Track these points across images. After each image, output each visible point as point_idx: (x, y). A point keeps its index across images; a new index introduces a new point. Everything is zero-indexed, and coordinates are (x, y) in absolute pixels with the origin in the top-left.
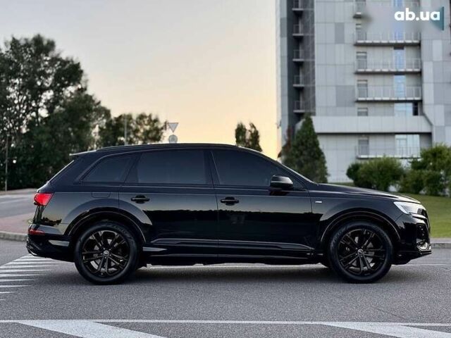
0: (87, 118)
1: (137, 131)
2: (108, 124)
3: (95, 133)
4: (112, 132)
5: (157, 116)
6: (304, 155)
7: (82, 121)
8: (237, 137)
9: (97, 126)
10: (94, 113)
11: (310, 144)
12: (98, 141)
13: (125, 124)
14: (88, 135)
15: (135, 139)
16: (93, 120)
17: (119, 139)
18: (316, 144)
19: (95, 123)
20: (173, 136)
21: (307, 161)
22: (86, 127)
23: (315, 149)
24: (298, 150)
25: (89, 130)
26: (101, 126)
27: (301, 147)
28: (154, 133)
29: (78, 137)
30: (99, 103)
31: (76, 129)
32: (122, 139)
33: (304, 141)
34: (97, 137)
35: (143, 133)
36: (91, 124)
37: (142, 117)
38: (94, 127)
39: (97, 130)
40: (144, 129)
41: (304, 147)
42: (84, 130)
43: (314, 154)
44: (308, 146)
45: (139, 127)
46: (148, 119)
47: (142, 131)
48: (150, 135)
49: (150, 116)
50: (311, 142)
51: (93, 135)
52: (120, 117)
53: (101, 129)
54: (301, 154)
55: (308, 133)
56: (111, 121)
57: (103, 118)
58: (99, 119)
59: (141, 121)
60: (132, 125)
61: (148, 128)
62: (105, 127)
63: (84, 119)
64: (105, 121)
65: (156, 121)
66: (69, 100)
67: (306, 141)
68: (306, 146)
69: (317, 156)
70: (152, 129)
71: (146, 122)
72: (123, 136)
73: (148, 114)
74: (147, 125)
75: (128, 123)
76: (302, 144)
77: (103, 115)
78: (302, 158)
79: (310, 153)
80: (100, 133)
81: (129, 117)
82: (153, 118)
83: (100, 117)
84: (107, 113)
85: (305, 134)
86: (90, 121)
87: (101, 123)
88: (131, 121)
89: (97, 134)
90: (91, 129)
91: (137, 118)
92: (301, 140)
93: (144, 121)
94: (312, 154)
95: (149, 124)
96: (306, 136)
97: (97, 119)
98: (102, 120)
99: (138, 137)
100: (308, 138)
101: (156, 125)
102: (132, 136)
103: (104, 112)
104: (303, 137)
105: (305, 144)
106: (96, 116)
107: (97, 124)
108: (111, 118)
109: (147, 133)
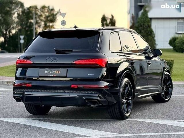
0: (10, 8)
1: (41, 16)
2: (23, 12)
3: (14, 17)
4: (26, 16)
5: (53, 7)
6: (142, 32)
7: (7, 10)
8: (102, 22)
10: (14, 5)
11: (145, 26)
12: (17, 22)
13: (34, 12)
14: (10, 18)
15: (39, 21)
16: (14, 10)
17: (30, 21)
18: (150, 26)
19: (15, 11)
20: (64, 21)
22: (9, 14)
23: (149, 29)
25: (11, 16)
26: (18, 12)
27: (140, 28)
28: (51, 17)
29: (5, 20)
31: (4, 15)
32: (32, 21)
33: (142, 24)
34: (16, 20)
35: (45, 18)
36: (13, 12)
37: (44, 7)
38: (14, 13)
39: (16, 15)
40: (45, 15)
41: (142, 28)
42: (8, 16)
43: (148, 32)
45: (42, 13)
46: (47, 8)
47: (44, 16)
48: (49, 19)
49: (49, 7)
50: (146, 25)
51: (14, 18)
52: (30, 7)
53: (18, 14)
55: (145, 19)
56: (25, 10)
57: (20, 8)
58: (17, 8)
59: (43, 10)
60: (37, 12)
61: (47, 14)
62: (21, 14)
63: (8, 9)
64: (21, 9)
65: (52, 10)
67: (144, 25)
69: (150, 33)
70: (50, 15)
71: (46, 11)
72: (32, 19)
73: (47, 6)
74: (47, 12)
75: (36, 11)
76: (141, 26)
77: (19, 6)
80: (18, 17)
81: (36, 8)
82: (51, 8)
83: (18, 7)
84: (22, 5)
85: (143, 20)
86: (12, 10)
87: (18, 11)
88: (37, 10)
89: (16, 18)
90: (12, 15)
91: (41, 8)
92: (140, 24)
93: (45, 10)
94: (147, 32)
95: (48, 11)
96: (144, 21)
97: (16, 8)
98: (19, 9)
99: (41, 20)
100: (145, 22)
101: (52, 12)
102: (38, 19)
103: (20, 4)
104: (141, 22)
105: (143, 26)
106: (15, 7)
107: (16, 12)
108: (24, 8)
109: (47, 17)
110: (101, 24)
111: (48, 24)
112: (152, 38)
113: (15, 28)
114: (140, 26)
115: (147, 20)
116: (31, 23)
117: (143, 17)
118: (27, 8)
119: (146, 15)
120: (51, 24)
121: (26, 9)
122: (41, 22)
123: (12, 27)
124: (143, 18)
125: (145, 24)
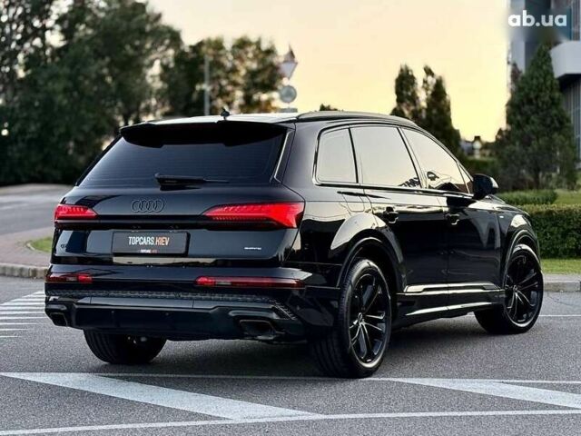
0: (136, 48)
2: (180, 58)
3: (152, 76)
4: (185, 74)
5: (271, 42)
6: (533, 122)
7: (126, 55)
8: (398, 92)
9: (157, 63)
10: (149, 38)
11: (543, 103)
12: (159, 92)
13: (209, 58)
14: (138, 81)
15: (229, 88)
16: (149, 52)
17: (198, 87)
19: (152, 57)
20: (289, 87)
21: (538, 135)
22: (133, 66)
23: (554, 112)
24: (521, 114)
25: (140, 72)
26: (165, 61)
27: (526, 108)
28: (266, 75)
29: (120, 86)
30: (159, 17)
31: (116, 71)
33: (532, 95)
34: (158, 85)
35: (246, 77)
36: (147, 61)
37: (242, 44)
38: (151, 64)
39: (156, 69)
40: (247, 68)
41: (533, 107)
42: (130, 73)
43: (552, 122)
44: (540, 105)
45: (237, 63)
46: (254, 47)
47: (243, 72)
48: (258, 80)
49: (258, 44)
50: (547, 98)
51: (149, 80)
52: (200, 44)
53: (165, 67)
54: (527, 121)
55: (542, 80)
56: (183, 53)
57: (168, 47)
58: (161, 49)
59: (241, 52)
60: (223, 60)
61: (254, 66)
62: (172, 65)
63: (131, 51)
64: (171, 52)
65: (270, 52)
66: (102, 15)
67: (537, 97)
68: (538, 107)
69: (558, 125)
70: (261, 66)
71: (250, 55)
73: (253, 38)
74: (252, 60)
75: (216, 56)
76: (530, 102)
77: (167, 42)
78: (528, 128)
79: (544, 120)
80: (162, 77)
81: (218, 45)
82: (264, 46)
83: (162, 44)
84: (175, 37)
85: (535, 82)
86: (141, 55)
87: (164, 57)
88: (222, 52)
89: (157, 79)
90: (144, 70)
91: (233, 47)
92: (527, 95)
93: (247, 53)
94: (548, 121)
95: (256, 56)
96: (537, 87)
97: (156, 48)
98: (166, 50)
99: (235, 84)
100: (541, 91)
101: (269, 59)
102: (224, 82)
103: (168, 35)
104: (530, 89)
105: (534, 101)
106: (153, 44)
107: (157, 58)
108: (182, 48)
109: (252, 74)
110: (395, 97)
111: (255, 97)
112: (563, 139)
113: (153, 109)
114: (525, 101)
115: (549, 83)
116: (202, 92)
117: (536, 74)
118: (191, 47)
119: (544, 67)
120: (264, 97)
121: (187, 50)
122: (233, 91)
123: (143, 105)
124: (537, 78)
125: (542, 94)
